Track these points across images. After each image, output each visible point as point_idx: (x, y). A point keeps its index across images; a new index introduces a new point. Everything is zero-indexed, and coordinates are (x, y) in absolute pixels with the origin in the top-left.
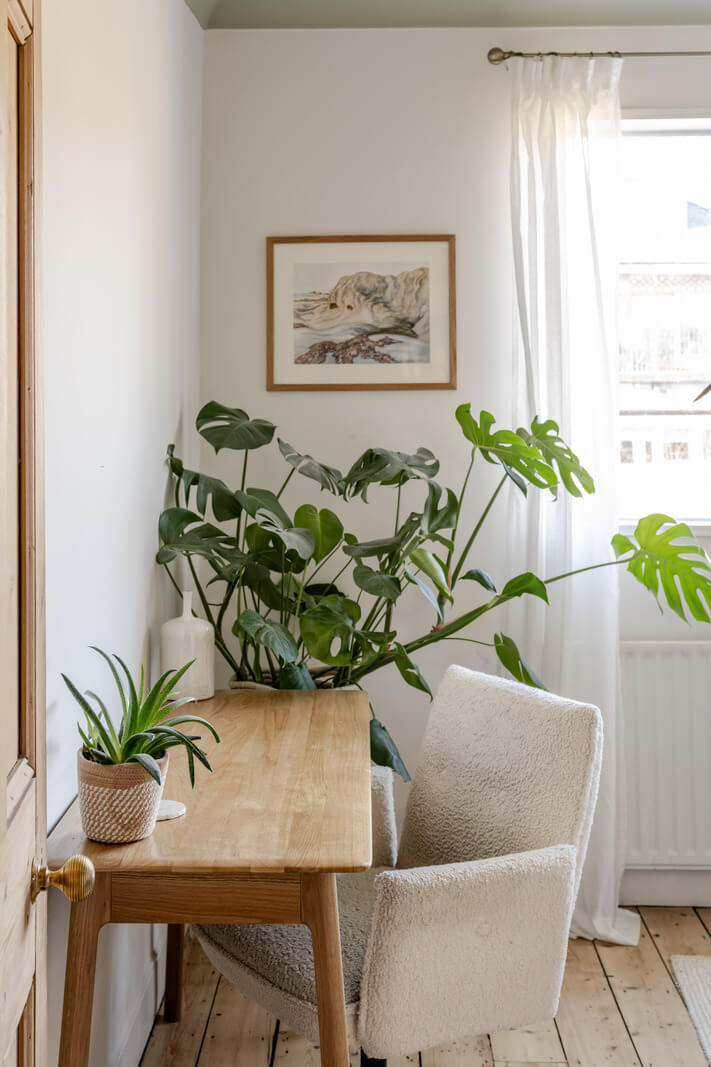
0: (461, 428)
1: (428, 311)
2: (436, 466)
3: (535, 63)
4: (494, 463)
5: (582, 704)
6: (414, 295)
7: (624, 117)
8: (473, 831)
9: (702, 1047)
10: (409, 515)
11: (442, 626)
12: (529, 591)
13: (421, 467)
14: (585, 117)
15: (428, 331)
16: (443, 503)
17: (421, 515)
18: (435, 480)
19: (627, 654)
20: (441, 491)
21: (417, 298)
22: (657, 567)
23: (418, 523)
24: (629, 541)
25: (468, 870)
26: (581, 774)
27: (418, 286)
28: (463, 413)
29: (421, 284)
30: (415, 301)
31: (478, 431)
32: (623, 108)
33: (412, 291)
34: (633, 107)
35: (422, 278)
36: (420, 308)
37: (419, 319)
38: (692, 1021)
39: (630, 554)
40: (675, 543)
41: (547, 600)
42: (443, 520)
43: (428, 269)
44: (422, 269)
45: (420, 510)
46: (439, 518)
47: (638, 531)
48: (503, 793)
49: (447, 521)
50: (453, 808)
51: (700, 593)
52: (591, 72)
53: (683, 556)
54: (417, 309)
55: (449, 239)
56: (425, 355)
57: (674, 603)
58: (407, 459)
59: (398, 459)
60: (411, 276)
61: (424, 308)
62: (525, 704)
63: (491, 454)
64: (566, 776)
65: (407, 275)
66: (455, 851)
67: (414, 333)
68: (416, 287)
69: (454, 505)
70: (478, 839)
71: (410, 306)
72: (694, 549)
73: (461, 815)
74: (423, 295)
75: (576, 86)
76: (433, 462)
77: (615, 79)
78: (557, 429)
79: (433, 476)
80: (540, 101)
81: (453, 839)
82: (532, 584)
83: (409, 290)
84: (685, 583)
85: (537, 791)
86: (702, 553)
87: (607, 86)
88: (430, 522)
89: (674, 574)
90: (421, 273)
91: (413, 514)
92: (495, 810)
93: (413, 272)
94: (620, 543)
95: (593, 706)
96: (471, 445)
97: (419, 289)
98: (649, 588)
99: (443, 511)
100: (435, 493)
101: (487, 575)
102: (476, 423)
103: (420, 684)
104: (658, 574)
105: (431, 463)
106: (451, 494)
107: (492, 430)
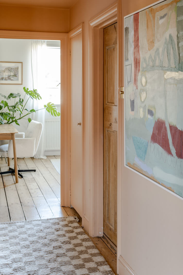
0: (24, 90)
2: (20, 95)
10: (16, 102)
11: (20, 117)
12: (33, 111)
13: (18, 95)
16: (21, 100)
18: (20, 97)
19: (46, 122)
23: (18, 103)
28: (24, 88)
31: (26, 90)
35: (18, 68)
37: (17, 74)
39: (46, 107)
40: (52, 106)
45: (18, 101)
47: (47, 105)
49: (22, 103)
51: (55, 113)
53: (53, 108)
55: (22, 63)
56: (18, 80)
57: (52, 114)
58: (16, 94)
63: (28, 94)
68: (17, 70)
69: (23, 101)
71: (16, 72)
78: (37, 90)
80: (35, 44)
84: (53, 111)
88: (20, 103)
89: (52, 110)
93: (16, 67)
95: (41, 123)
96: (25, 93)
98: (49, 112)
99: (21, 101)
100: (20, 99)
101: (28, 109)
103: (18, 124)
104: (50, 110)
105: (19, 95)
106: (22, 100)
107: (28, 90)
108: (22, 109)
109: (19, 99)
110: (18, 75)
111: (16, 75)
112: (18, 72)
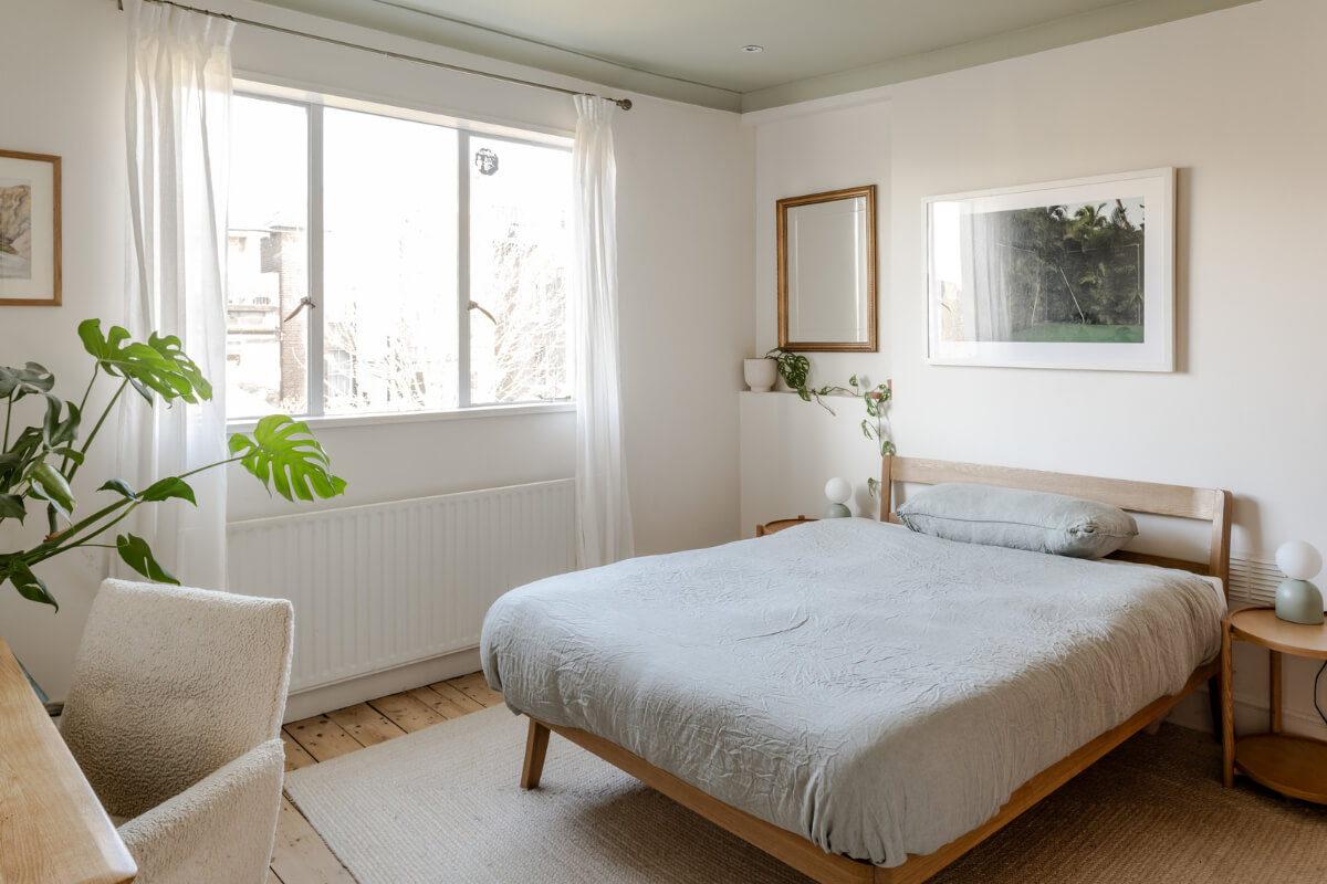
0: (82, 343)
1: (29, 228)
2: (51, 380)
3: (154, 7)
4: (116, 375)
5: (273, 601)
6: (12, 211)
7: (234, 76)
8: (157, 747)
9: (331, 850)
10: (23, 430)
11: (55, 535)
12: (175, 494)
13: (37, 382)
14: (200, 70)
15: (29, 248)
16: (64, 416)
17: (41, 429)
18: (51, 393)
20: (60, 404)
21: (16, 214)
22: (270, 459)
23: (40, 437)
24: (246, 438)
25: (191, 805)
26: (278, 667)
27: (18, 203)
28: (88, 331)
29: (20, 200)
30: (13, 218)
31: (101, 344)
32: (234, 67)
33: (10, 207)
34: (242, 69)
35: (23, 194)
36: (20, 225)
37: (19, 235)
38: (315, 830)
39: (245, 451)
40: (290, 438)
41: (194, 502)
42: (64, 432)
43: (29, 188)
44: (22, 187)
45: (40, 425)
46: (61, 430)
47: (256, 432)
48: (191, 702)
49: (68, 433)
50: (127, 728)
51: (307, 478)
52: (208, 27)
53: (297, 449)
54: (16, 225)
55: (55, 161)
56: (25, 271)
57: (283, 488)
58: (18, 374)
59: (8, 373)
60: (9, 192)
61: (24, 226)
62: (210, 609)
63: (113, 367)
64: (263, 672)
65: (5, 191)
66: (134, 771)
67: (13, 249)
68: (16, 204)
69: (75, 415)
70: (164, 754)
71: (8, 222)
72: (310, 443)
73: (140, 733)
74: (23, 211)
75: (192, 38)
76: (46, 376)
77: (229, 39)
78: (178, 343)
79: (49, 390)
80: (156, 45)
81: (130, 759)
82: (176, 488)
83: (6, 205)
84: (294, 471)
85: (232, 693)
86: (318, 447)
87: (222, 43)
88: (51, 435)
89: (286, 463)
90: (21, 190)
91: (29, 430)
92: (182, 721)
93: (13, 188)
94: (236, 441)
95: (287, 601)
96: (95, 359)
97: (19, 206)
98: (258, 477)
99: (63, 423)
100: (54, 407)
101: (124, 483)
102: (103, 338)
103: (43, 597)
104: (270, 464)
105: (44, 377)
106: (71, 406)
107: (122, 345)
108: (62, 471)
109: (45, 408)
110: (28, 242)
111: (11, 241)
112: (27, 219)
